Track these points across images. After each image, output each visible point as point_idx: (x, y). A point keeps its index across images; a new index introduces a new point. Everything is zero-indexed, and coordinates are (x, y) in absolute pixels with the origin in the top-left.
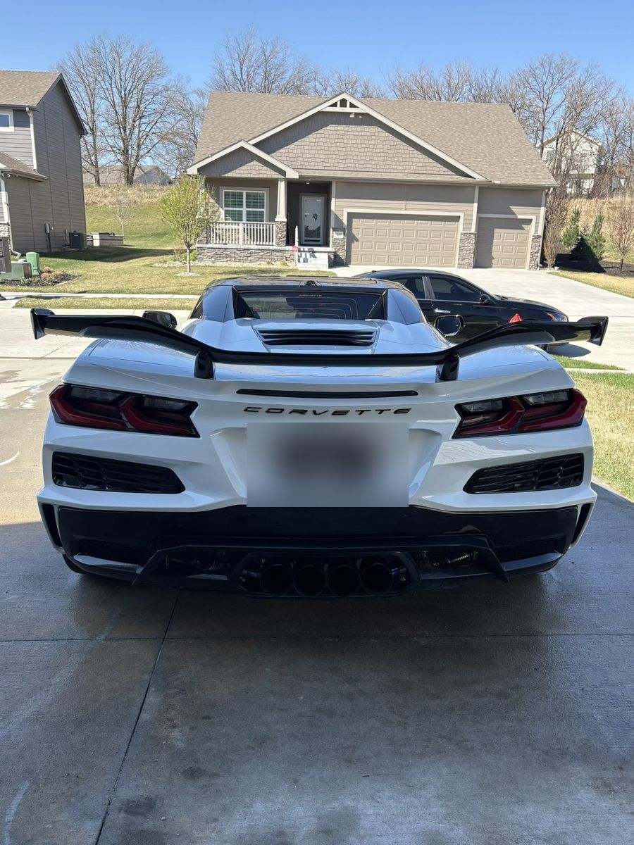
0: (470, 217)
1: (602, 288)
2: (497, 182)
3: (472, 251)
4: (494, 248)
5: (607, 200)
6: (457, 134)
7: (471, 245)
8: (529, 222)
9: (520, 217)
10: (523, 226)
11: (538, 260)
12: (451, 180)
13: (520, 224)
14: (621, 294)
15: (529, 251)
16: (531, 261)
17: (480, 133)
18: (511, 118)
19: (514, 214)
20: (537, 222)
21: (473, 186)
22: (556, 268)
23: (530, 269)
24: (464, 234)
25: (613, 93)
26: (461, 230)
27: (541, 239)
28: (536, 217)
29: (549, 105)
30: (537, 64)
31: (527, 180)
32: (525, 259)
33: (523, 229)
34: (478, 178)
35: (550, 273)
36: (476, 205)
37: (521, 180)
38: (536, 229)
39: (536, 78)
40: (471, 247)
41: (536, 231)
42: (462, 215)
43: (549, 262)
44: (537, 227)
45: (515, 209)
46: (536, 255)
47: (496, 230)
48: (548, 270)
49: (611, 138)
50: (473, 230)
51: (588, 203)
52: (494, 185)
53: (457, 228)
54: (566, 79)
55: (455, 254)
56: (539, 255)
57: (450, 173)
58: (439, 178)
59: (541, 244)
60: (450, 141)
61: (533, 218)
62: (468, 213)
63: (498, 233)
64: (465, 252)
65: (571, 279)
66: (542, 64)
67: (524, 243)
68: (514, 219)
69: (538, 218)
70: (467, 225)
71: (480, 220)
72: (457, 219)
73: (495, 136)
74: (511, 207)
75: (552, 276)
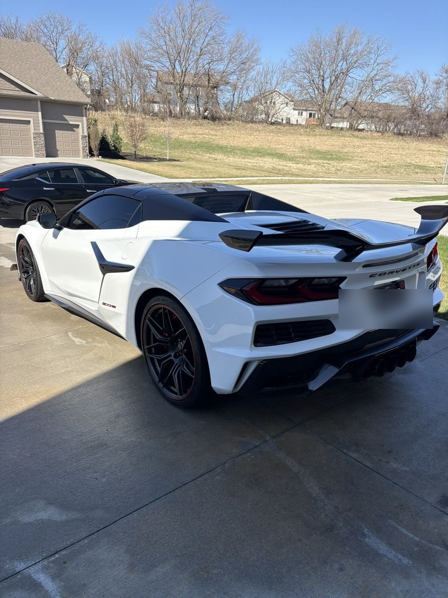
0: (37, 122)
1: (137, 170)
2: (53, 98)
3: (43, 145)
4: (58, 144)
5: (107, 112)
6: (12, 61)
7: (42, 141)
8: (77, 126)
9: (71, 123)
10: (74, 129)
11: (88, 151)
12: (20, 94)
13: (72, 128)
14: (150, 173)
15: (81, 146)
16: (83, 152)
17: (28, 62)
18: (46, 54)
19: (66, 120)
20: (83, 127)
21: (36, 100)
22: (100, 157)
23: (83, 158)
24: (35, 134)
25: (97, 44)
26: (32, 131)
27: (87, 138)
28: (82, 123)
29: (58, 47)
30: (45, 18)
31: (71, 98)
32: (79, 151)
33: (74, 131)
34: (39, 94)
35: (98, 160)
36: (40, 113)
37: (67, 97)
38: (82, 131)
39: (46, 27)
40: (42, 143)
41: (83, 133)
42: (31, 120)
43: (95, 153)
44: (83, 130)
45: (66, 117)
46: (86, 148)
47: (56, 131)
48: (95, 158)
49: (99, 73)
50: (41, 131)
51: (96, 114)
52: (51, 100)
53: (29, 129)
54: (66, 30)
55: (31, 147)
56: (88, 148)
57: (18, 89)
58: (10, 93)
59: (87, 141)
60: (8, 65)
61: (80, 123)
62: (36, 119)
63: (58, 133)
64: (38, 146)
65: (114, 164)
66: (48, 18)
67: (76, 140)
68: (67, 124)
69: (83, 124)
70: (36, 126)
71: (44, 123)
72: (28, 122)
73: (40, 65)
74: (64, 116)
75: (100, 162)
